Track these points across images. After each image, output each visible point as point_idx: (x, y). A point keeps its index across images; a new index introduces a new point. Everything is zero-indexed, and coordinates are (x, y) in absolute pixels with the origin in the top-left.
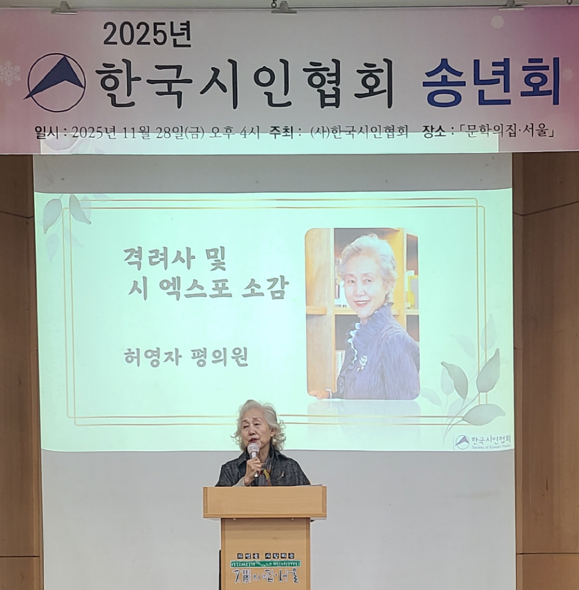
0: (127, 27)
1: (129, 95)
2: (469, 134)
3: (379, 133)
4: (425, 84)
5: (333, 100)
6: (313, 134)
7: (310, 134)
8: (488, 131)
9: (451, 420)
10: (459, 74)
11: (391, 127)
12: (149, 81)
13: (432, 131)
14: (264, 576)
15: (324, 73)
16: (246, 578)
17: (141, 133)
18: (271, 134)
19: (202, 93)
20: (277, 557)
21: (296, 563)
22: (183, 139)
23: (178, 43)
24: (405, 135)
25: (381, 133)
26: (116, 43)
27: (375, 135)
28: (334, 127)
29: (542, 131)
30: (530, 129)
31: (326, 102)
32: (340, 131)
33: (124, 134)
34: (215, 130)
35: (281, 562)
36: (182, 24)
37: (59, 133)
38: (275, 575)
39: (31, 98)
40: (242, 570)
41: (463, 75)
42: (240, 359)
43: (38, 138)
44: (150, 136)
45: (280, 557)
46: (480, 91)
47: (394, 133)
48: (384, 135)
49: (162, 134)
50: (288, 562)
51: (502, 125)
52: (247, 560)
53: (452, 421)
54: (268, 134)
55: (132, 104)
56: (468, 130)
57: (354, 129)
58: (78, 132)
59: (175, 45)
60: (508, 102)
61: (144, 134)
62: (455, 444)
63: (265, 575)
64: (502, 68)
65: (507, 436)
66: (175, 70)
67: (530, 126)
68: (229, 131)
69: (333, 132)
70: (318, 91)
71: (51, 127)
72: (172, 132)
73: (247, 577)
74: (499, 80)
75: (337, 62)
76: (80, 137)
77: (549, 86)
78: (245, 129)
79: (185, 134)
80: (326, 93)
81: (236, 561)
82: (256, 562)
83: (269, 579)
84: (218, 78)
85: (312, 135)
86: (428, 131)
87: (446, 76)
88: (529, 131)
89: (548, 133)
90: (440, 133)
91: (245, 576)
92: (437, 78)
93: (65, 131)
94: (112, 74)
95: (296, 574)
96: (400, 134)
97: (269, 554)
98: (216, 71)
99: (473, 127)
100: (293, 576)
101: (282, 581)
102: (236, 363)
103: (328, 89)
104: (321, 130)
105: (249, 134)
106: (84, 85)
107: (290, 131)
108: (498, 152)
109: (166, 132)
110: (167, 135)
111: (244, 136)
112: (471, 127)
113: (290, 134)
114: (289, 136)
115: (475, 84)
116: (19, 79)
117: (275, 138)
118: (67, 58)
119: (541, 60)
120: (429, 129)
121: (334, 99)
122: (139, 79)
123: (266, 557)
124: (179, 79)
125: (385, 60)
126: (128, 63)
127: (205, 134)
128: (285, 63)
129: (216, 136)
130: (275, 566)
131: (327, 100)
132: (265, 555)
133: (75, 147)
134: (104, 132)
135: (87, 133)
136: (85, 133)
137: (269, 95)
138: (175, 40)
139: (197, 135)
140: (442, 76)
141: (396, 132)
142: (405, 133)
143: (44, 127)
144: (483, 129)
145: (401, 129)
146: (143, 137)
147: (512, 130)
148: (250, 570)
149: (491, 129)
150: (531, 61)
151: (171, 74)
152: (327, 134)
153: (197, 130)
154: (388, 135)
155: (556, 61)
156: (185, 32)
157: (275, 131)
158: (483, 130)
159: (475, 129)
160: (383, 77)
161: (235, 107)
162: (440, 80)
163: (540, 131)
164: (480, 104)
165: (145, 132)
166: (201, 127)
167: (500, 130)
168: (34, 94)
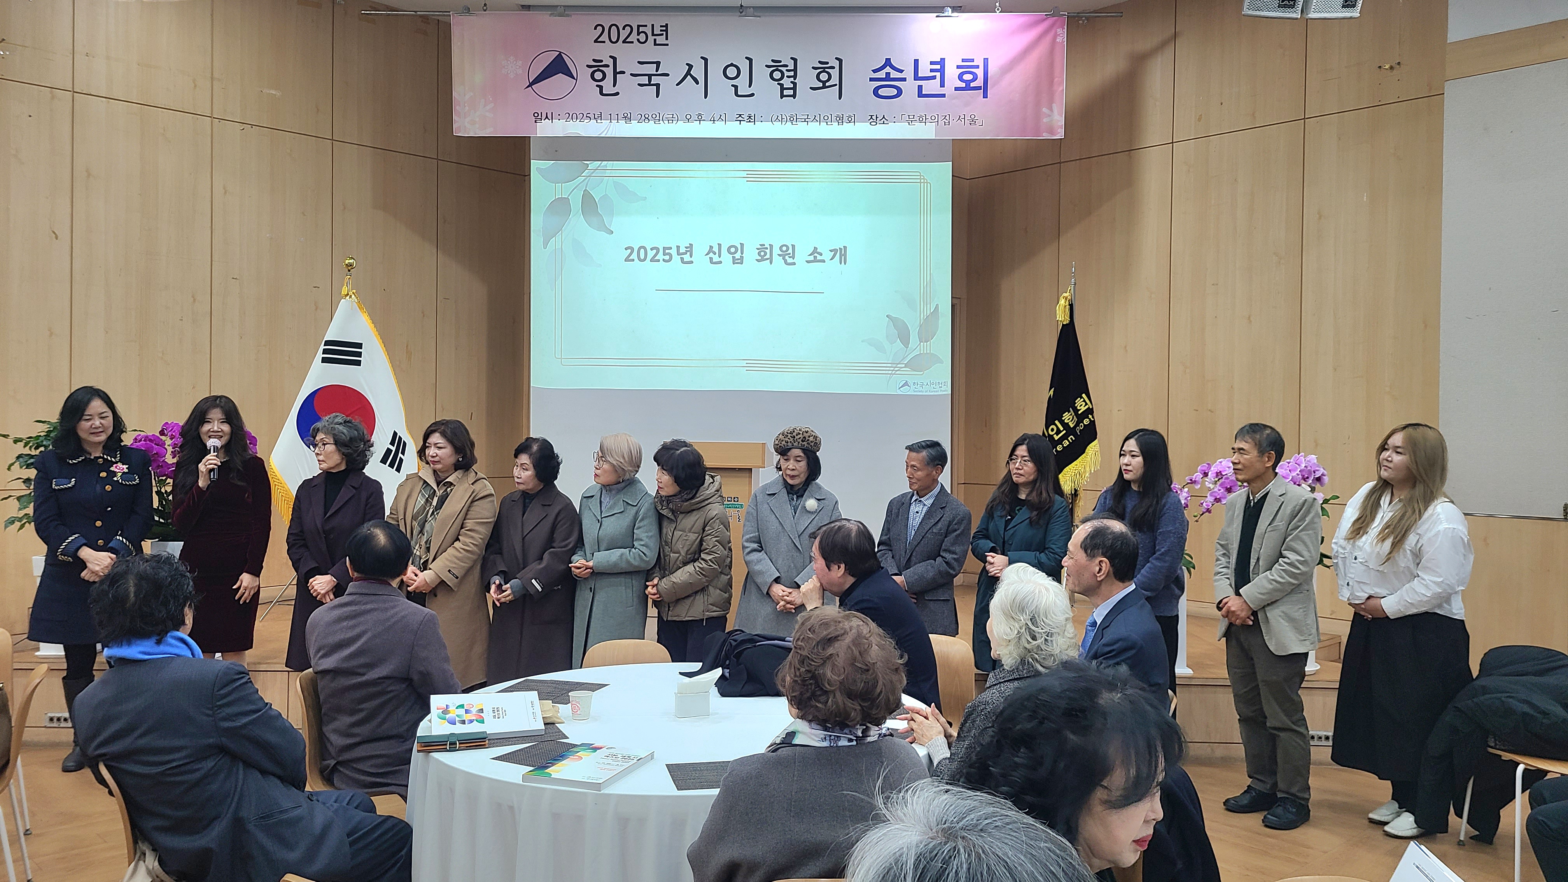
0: (614, 28)
1: (614, 86)
2: (909, 123)
3: (830, 121)
4: (871, 80)
5: (791, 92)
8: (926, 120)
10: (901, 71)
11: (841, 117)
12: (632, 75)
13: (877, 120)
15: (784, 69)
17: (625, 119)
18: (736, 120)
19: (677, 85)
22: (660, 124)
23: (658, 42)
24: (853, 123)
25: (833, 121)
26: (604, 42)
27: (827, 123)
28: (791, 116)
30: (962, 118)
32: (797, 119)
33: (610, 120)
34: (688, 118)
36: (661, 26)
37: (553, 119)
39: (530, 88)
41: (904, 72)
43: (536, 122)
44: (631, 121)
46: (918, 86)
48: (835, 123)
49: (642, 120)
51: (938, 115)
55: (617, 94)
56: (908, 120)
57: (809, 119)
58: (570, 117)
59: (655, 44)
60: (943, 96)
62: (895, 388)
64: (938, 67)
65: (945, 382)
66: (655, 65)
68: (700, 119)
69: (790, 120)
70: (778, 84)
71: (547, 113)
72: (651, 118)
74: (936, 76)
75: (795, 60)
76: (572, 122)
77: (979, 82)
78: (714, 117)
79: (662, 120)
80: (785, 87)
84: (691, 72)
85: (772, 122)
86: (874, 120)
87: (890, 73)
88: (961, 121)
89: (978, 123)
90: (884, 122)
92: (882, 74)
93: (559, 117)
94: (600, 68)
96: (848, 122)
98: (690, 67)
99: (912, 118)
103: (787, 83)
104: (780, 119)
105: (717, 120)
106: (575, 78)
107: (753, 118)
108: (935, 138)
109: (646, 118)
110: (647, 121)
111: (713, 122)
113: (753, 121)
115: (914, 80)
117: (740, 124)
118: (562, 54)
119: (973, 60)
120: (874, 117)
122: (623, 73)
124: (658, 73)
125: (837, 59)
126: (614, 59)
127: (679, 120)
128: (750, 60)
129: (688, 122)
131: (786, 92)
133: (567, 130)
134: (592, 118)
136: (576, 118)
137: (736, 87)
138: (655, 40)
139: (673, 121)
140: (886, 73)
141: (846, 120)
143: (541, 113)
145: (849, 119)
146: (626, 122)
147: (947, 120)
150: (963, 60)
151: (651, 69)
152: (786, 121)
153: (673, 118)
154: (839, 123)
155: (986, 60)
156: (664, 33)
157: (740, 118)
158: (921, 120)
160: (835, 73)
161: (706, 97)
162: (884, 76)
163: (971, 121)
164: (919, 97)
165: (628, 118)
166: (676, 114)
167: (936, 119)
168: (533, 85)
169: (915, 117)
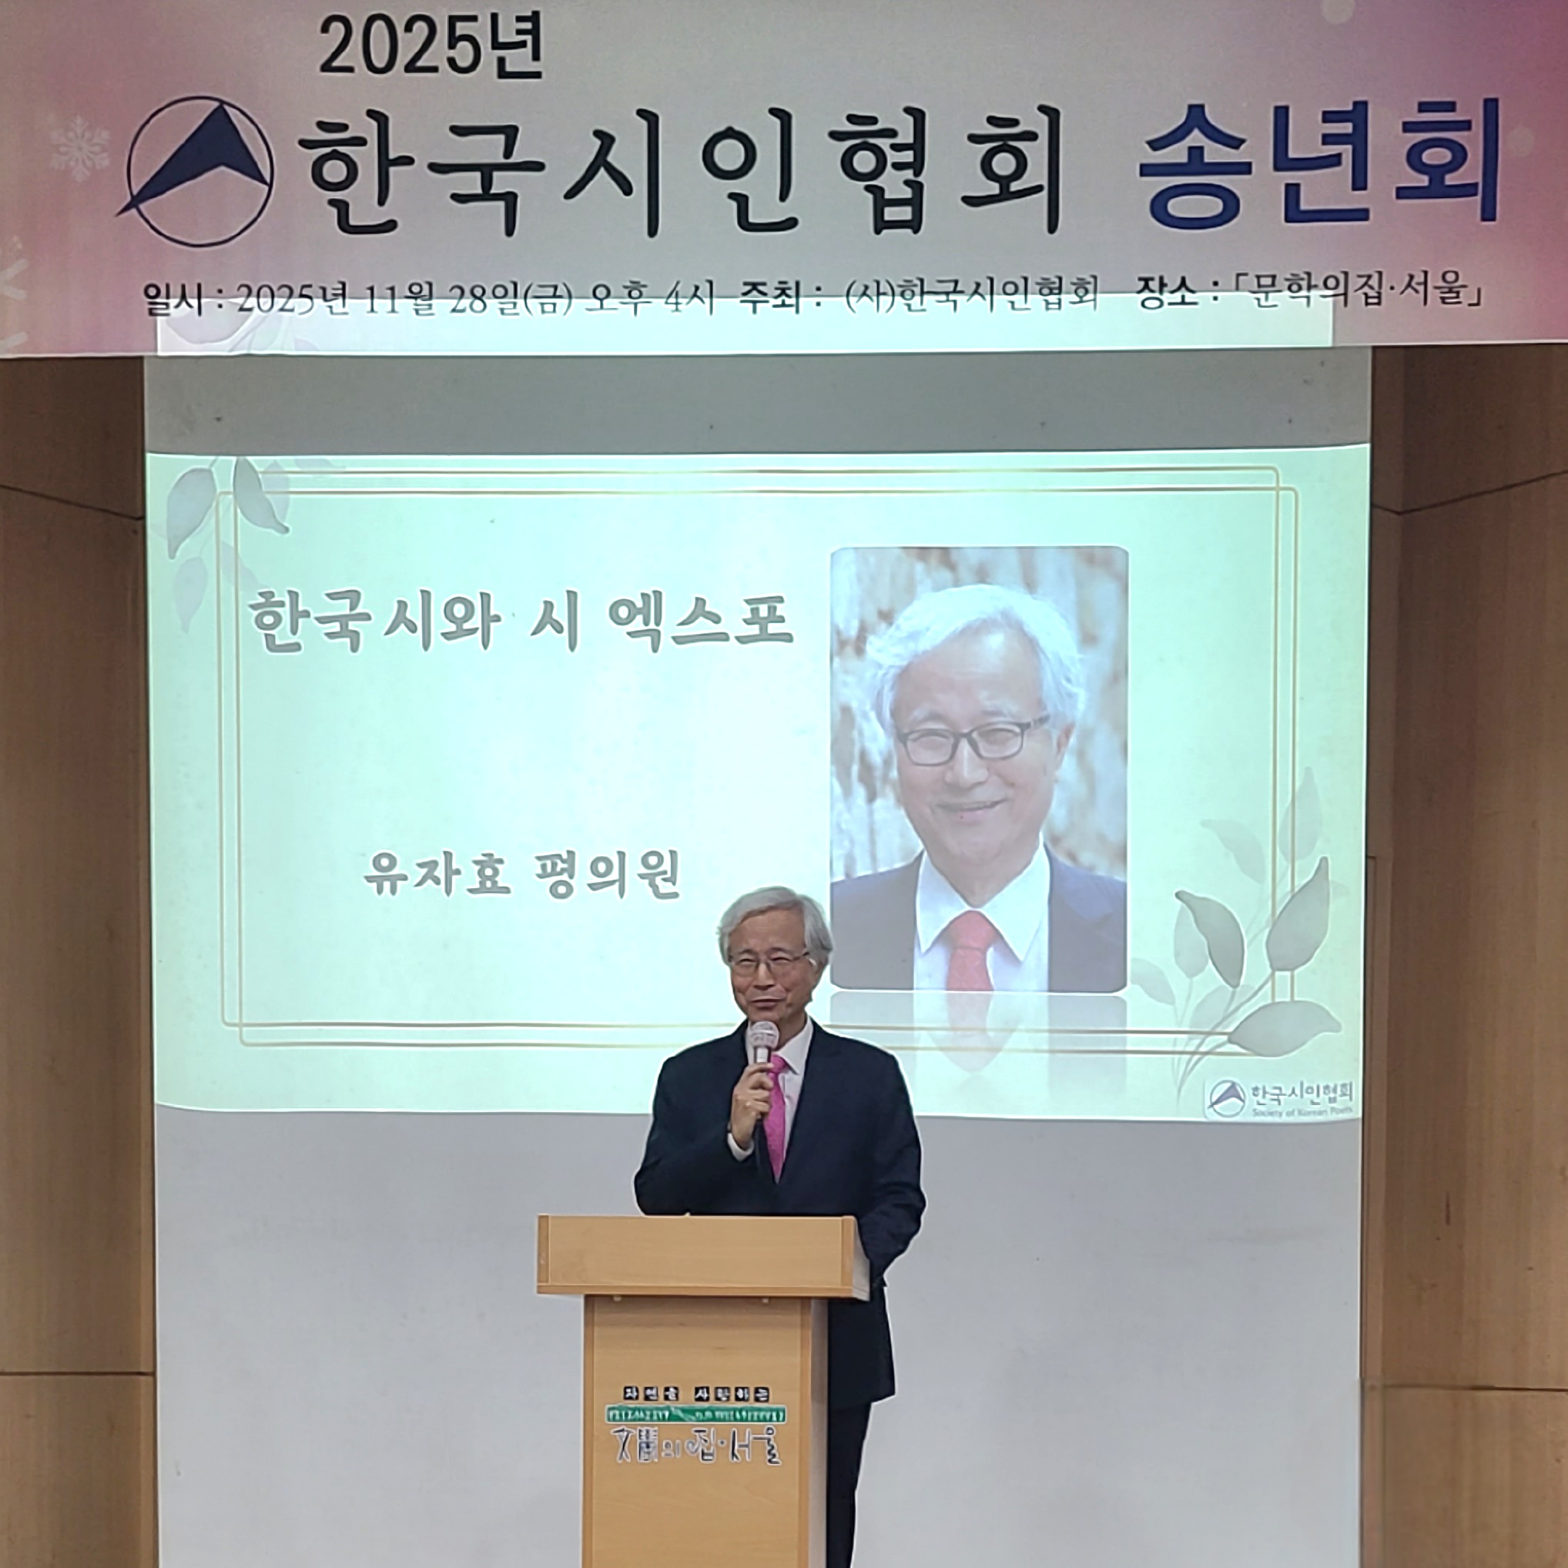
0: (379, 28)
1: (382, 201)
2: (1259, 300)
3: (1023, 298)
4: (1146, 170)
5: (905, 213)
6: (852, 300)
7: (845, 299)
8: (1309, 291)
9: (1197, 1042)
10: (1235, 143)
11: (1054, 283)
12: (434, 167)
13: (1161, 292)
14: (690, 1445)
15: (884, 143)
16: (646, 1450)
17: (413, 301)
18: (742, 302)
19: (571, 194)
20: (725, 1396)
21: (774, 1414)
22: (517, 314)
23: (509, 68)
24: (1092, 303)
25: (1029, 296)
26: (350, 69)
27: (1012, 303)
28: (906, 281)
29: (1451, 290)
30: (1419, 284)
31: (887, 218)
32: (922, 293)
33: (369, 301)
34: (601, 293)
35: (735, 1410)
36: (520, 19)
37: (203, 301)
38: (719, 1442)
39: (134, 211)
40: (635, 1429)
41: (1243, 147)
42: (658, 880)
43: (151, 313)
44: (433, 307)
45: (733, 1397)
46: (1288, 186)
47: (1063, 297)
48: (1036, 300)
49: (465, 303)
50: (753, 1409)
51: (1346, 274)
52: (648, 1404)
53: (1200, 1045)
54: (738, 301)
55: (391, 226)
56: (1256, 288)
57: (959, 289)
58: (253, 297)
59: (503, 74)
60: (1362, 215)
61: (419, 301)
62: (1208, 1103)
63: (694, 1441)
64: (1347, 128)
65: (1344, 1086)
66: (501, 138)
67: (1419, 277)
68: (635, 293)
69: (902, 294)
70: (868, 188)
71: (183, 287)
72: (492, 296)
73: (648, 1447)
75: (918, 116)
76: (256, 310)
77: (1471, 172)
78: (677, 289)
79: (523, 301)
80: (887, 196)
81: (621, 1406)
82: (673, 1409)
83: (703, 1454)
84: (610, 159)
85: (848, 303)
87: (1201, 148)
88: (1417, 291)
89: (1468, 296)
90: (1183, 297)
91: (644, 1445)
92: (1177, 153)
93: (220, 295)
94: (342, 149)
95: (772, 1442)
96: (1077, 298)
97: (705, 1390)
98: (606, 140)
99: (1269, 281)
100: (765, 1448)
101: (737, 1457)
102: (650, 890)
103: (893, 184)
104: (872, 291)
105: (687, 300)
106: (268, 180)
107: (792, 292)
108: (1329, 344)
109: (476, 297)
110: (478, 305)
111: (673, 306)
112: (1263, 281)
113: (793, 301)
114: (791, 305)
115: (1277, 168)
117: (755, 311)
118: (227, 108)
119: (1451, 107)
120: (1153, 285)
121: (910, 209)
122: (408, 161)
123: (698, 1396)
124: (511, 160)
125: (1042, 109)
126: (381, 119)
127: (574, 300)
128: (783, 117)
130: (720, 1420)
131: (891, 213)
132: (693, 1391)
133: (244, 338)
134: (318, 298)
135: (276, 299)
136: (270, 300)
137: (741, 200)
138: (501, 61)
139: (554, 305)
140: (1191, 149)
141: (1068, 293)
142: (1090, 296)
143: (168, 286)
144: (1294, 285)
145: (1082, 287)
146: (417, 310)
147: (1371, 288)
148: (656, 1428)
149: (1316, 286)
150: (1423, 107)
151: (490, 149)
152: (890, 298)
153: (555, 291)
154: (1047, 303)
155: (1491, 106)
156: (529, 38)
157: (755, 293)
158: (1295, 288)
159: (1273, 285)
160: (1036, 153)
161: (652, 231)
162: (1184, 159)
163: (1446, 290)
164: (1287, 220)
165: (423, 298)
166: (565, 285)
167: (1340, 287)
168: (143, 200)
169: (1277, 283)
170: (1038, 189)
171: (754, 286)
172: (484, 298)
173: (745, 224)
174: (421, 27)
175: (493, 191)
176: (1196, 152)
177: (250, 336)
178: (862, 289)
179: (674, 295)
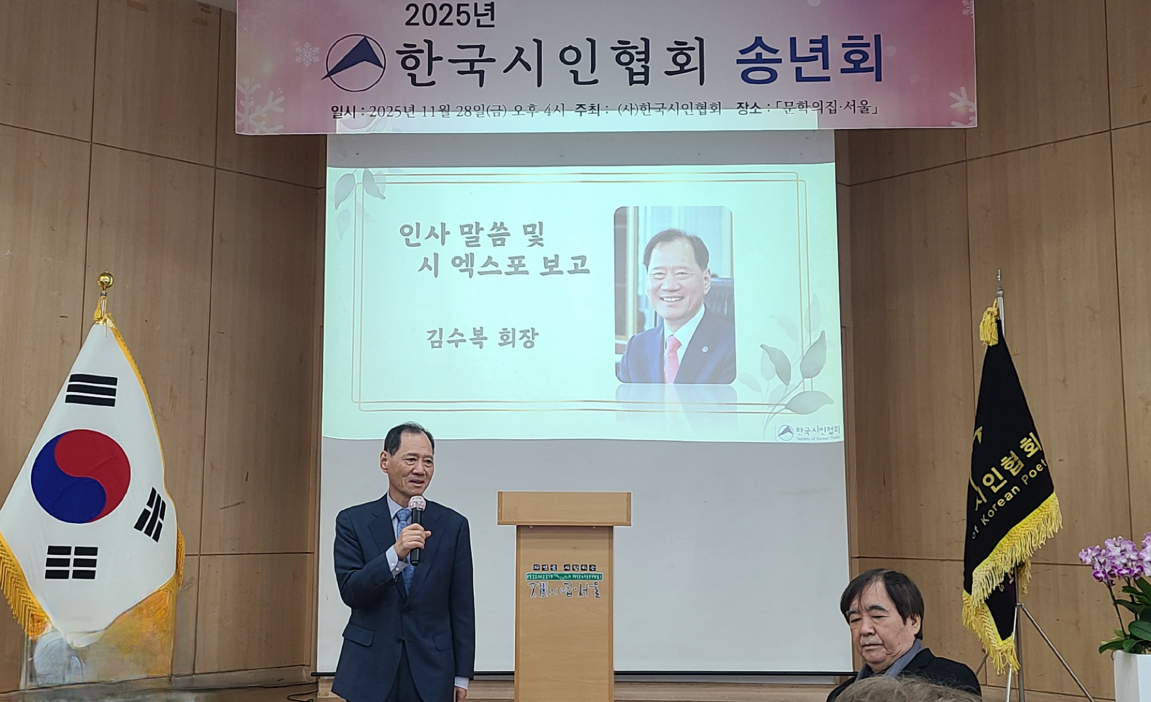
0: (429, 9)
1: (429, 74)
2: (786, 112)
3: (690, 110)
4: (739, 62)
5: (642, 78)
6: (621, 111)
7: (618, 111)
8: (807, 108)
9: (772, 408)
10: (775, 51)
11: (703, 105)
12: (450, 61)
13: (747, 108)
14: (562, 590)
15: (634, 52)
16: (543, 592)
17: (441, 113)
18: (576, 112)
19: (505, 71)
20: (577, 568)
21: (598, 576)
22: (484, 117)
23: (481, 24)
24: (719, 113)
25: (693, 110)
26: (417, 24)
27: (686, 113)
28: (643, 104)
29: (865, 107)
30: (851, 105)
31: (635, 80)
32: (649, 108)
33: (423, 113)
34: (518, 109)
35: (581, 575)
36: (486, 5)
37: (356, 113)
38: (574, 588)
39: (329, 78)
40: (538, 583)
41: (778, 52)
43: (334, 117)
44: (450, 115)
45: (580, 568)
46: (797, 68)
47: (707, 110)
48: (696, 112)
49: (463, 113)
50: (588, 574)
51: (822, 102)
52: (544, 572)
54: (574, 112)
55: (433, 83)
56: (785, 107)
57: (664, 106)
58: (376, 111)
59: (479, 25)
60: (828, 79)
61: (444, 112)
62: (778, 434)
63: (564, 588)
64: (820, 46)
65: (836, 427)
66: (478, 49)
67: (852, 102)
68: (532, 109)
69: (641, 109)
70: (627, 68)
71: (348, 107)
72: (474, 110)
73: (544, 590)
74: (817, 56)
75: (646, 41)
76: (378, 116)
77: (871, 63)
78: (550, 107)
79: (486, 112)
80: (634, 71)
81: (532, 573)
82: (554, 574)
83: (568, 594)
84: (522, 57)
85: (620, 113)
86: (743, 108)
87: (761, 54)
88: (851, 108)
89: (871, 110)
90: (755, 110)
91: (542, 590)
92: (751, 55)
93: (363, 110)
94: (413, 54)
95: (597, 589)
96: (712, 111)
97: (568, 565)
98: (521, 50)
99: (790, 104)
100: (594, 591)
101: (583, 595)
103: (637, 67)
104: (629, 107)
105: (553, 111)
106: (383, 66)
107: (596, 108)
108: (817, 129)
109: (467, 111)
110: (468, 113)
111: (548, 114)
112: (788, 104)
113: (597, 111)
114: (596, 113)
116: (318, 60)
117: (581, 115)
118: (368, 39)
119: (861, 38)
120: (744, 105)
121: (643, 76)
122: (440, 58)
123: (565, 568)
124: (482, 58)
125: (696, 38)
126: (430, 43)
127: (507, 112)
128: (593, 42)
129: (519, 114)
130: (575, 578)
131: (636, 78)
132: (563, 566)
133: (372, 127)
134: (403, 111)
135: (385, 112)
136: (383, 112)
137: (575, 73)
138: (478, 21)
139: (499, 113)
140: (757, 54)
141: (709, 109)
142: (718, 110)
143: (342, 107)
145: (714, 106)
146: (443, 116)
147: (833, 107)
148: (547, 583)
149: (809, 106)
150: (850, 38)
151: (474, 54)
152: (636, 111)
153: (499, 108)
154: (700, 112)
155: (877, 38)
156: (490, 12)
157: (581, 108)
158: (801, 107)
159: (792, 105)
160: (695, 55)
161: (539, 85)
162: (755, 58)
163: (863, 108)
164: (797, 81)
165: (446, 111)
166: (503, 105)
167: (819, 106)
168: (332, 74)
169: (793, 105)
170: (696, 68)
171: (581, 106)
172: (471, 111)
173: (576, 81)
174: (446, 9)
175: (475, 69)
176: (759, 55)
177: (374, 127)
178: (625, 107)
179: (548, 109)
